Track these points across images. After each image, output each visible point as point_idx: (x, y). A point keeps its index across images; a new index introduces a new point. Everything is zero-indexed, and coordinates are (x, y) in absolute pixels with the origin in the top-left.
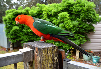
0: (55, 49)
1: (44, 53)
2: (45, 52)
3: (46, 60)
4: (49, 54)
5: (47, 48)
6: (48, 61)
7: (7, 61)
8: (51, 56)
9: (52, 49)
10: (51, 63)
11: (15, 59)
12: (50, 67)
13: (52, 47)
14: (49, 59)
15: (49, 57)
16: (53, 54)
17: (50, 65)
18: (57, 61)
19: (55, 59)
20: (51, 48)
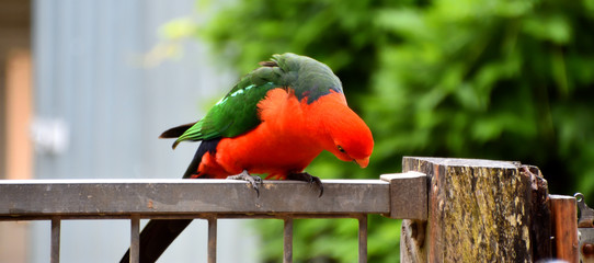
0: (514, 182)
1: (456, 186)
2: (462, 183)
3: (463, 214)
4: (480, 193)
5: (471, 168)
6: (473, 219)
7: (340, 197)
8: (491, 203)
9: (496, 176)
10: (488, 231)
11: (361, 196)
12: (483, 246)
13: (496, 170)
14: (476, 214)
15: (477, 206)
16: (498, 196)
17: (483, 237)
18: (521, 232)
19: (513, 223)
20: (492, 173)
